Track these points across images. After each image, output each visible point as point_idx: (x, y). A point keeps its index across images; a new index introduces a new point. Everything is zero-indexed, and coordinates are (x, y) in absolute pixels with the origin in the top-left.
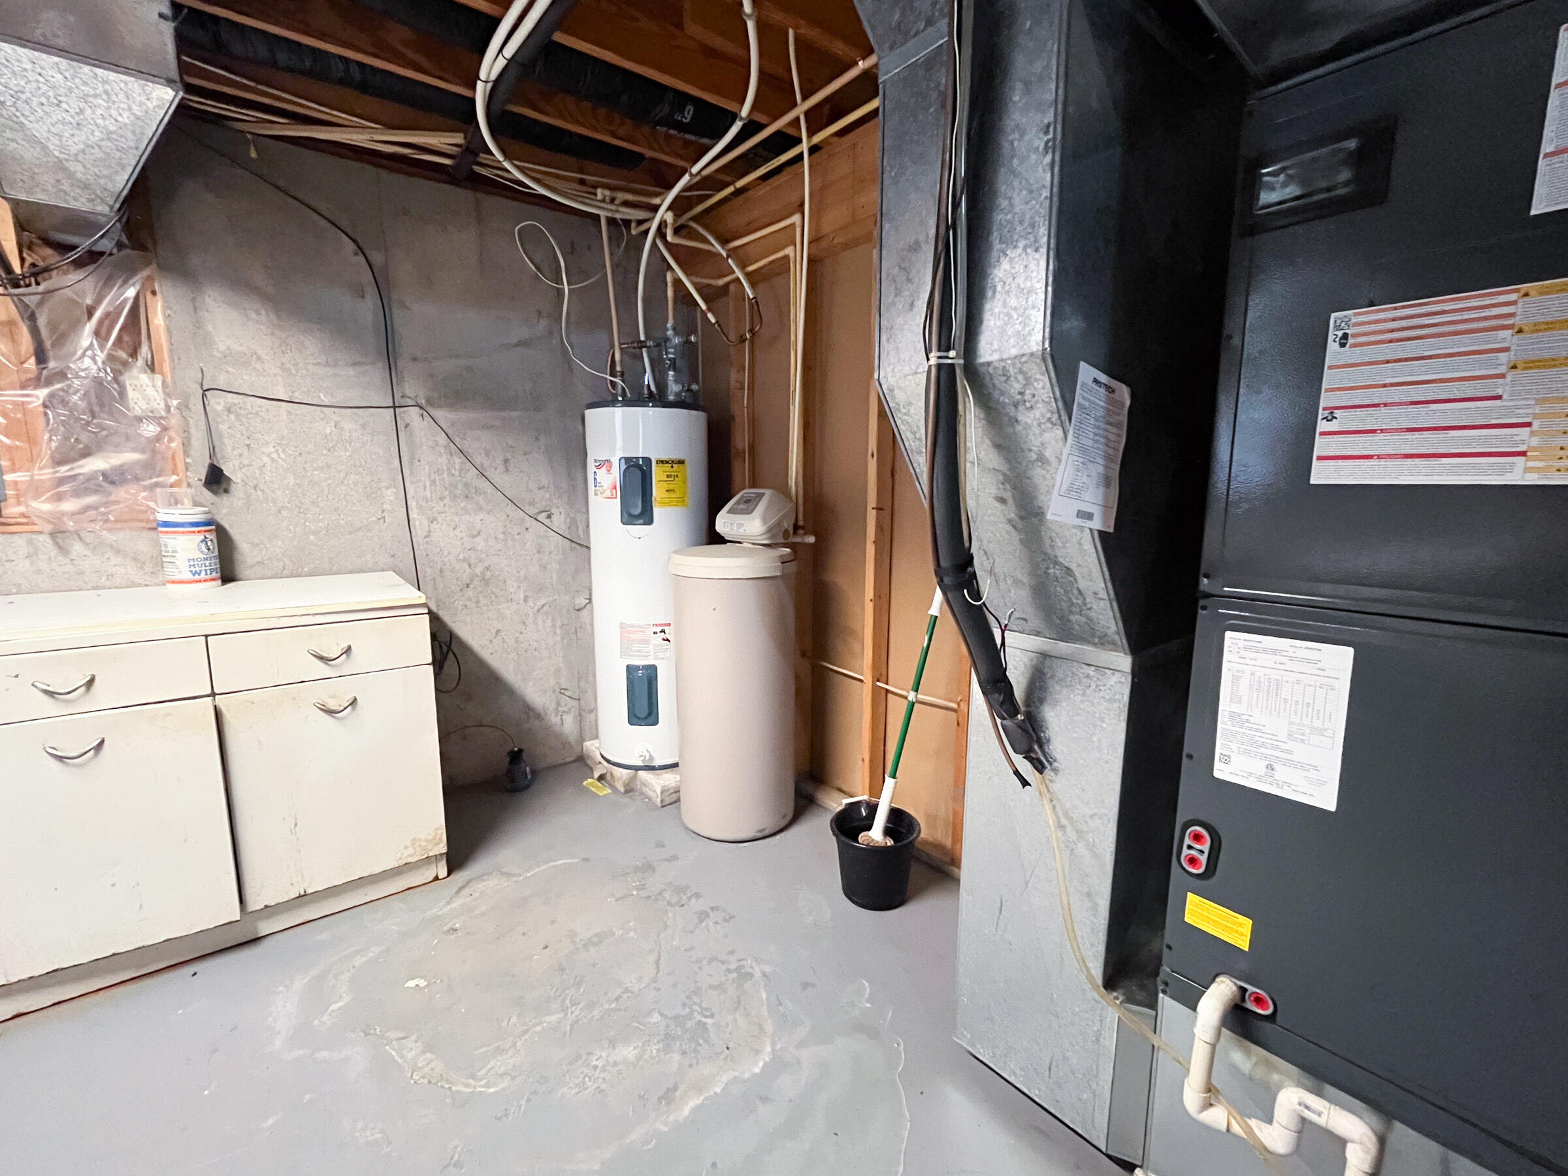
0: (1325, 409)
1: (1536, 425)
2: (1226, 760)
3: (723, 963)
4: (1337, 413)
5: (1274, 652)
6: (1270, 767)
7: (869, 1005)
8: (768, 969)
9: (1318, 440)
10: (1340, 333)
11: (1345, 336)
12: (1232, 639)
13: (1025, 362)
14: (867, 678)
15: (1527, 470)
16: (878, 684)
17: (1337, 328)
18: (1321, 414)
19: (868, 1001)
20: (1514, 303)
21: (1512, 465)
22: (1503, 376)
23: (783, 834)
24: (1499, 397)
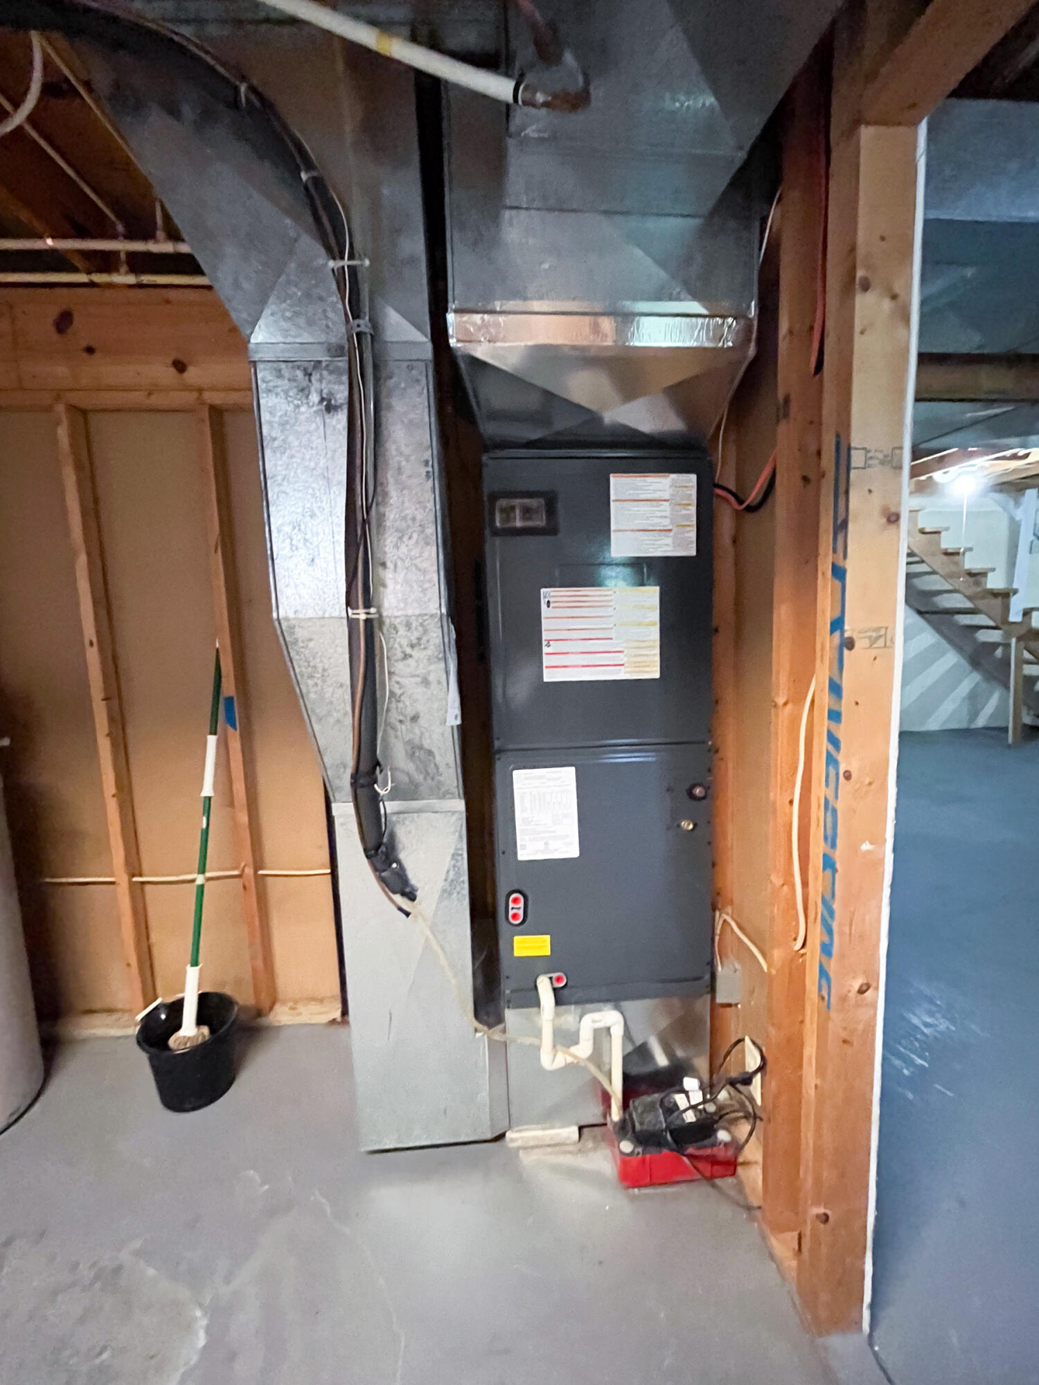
0: (546, 640)
1: (625, 653)
2: (524, 847)
3: (74, 1284)
4: (551, 642)
5: (540, 777)
6: (546, 844)
7: (266, 1187)
8: (137, 1244)
9: (545, 658)
10: (546, 600)
11: (549, 602)
12: (518, 775)
13: (427, 620)
14: (122, 878)
15: (626, 672)
16: (135, 879)
17: (545, 597)
18: (544, 643)
19: (263, 1183)
20: (610, 595)
21: (620, 670)
22: (612, 629)
23: (42, 1099)
24: (611, 639)
